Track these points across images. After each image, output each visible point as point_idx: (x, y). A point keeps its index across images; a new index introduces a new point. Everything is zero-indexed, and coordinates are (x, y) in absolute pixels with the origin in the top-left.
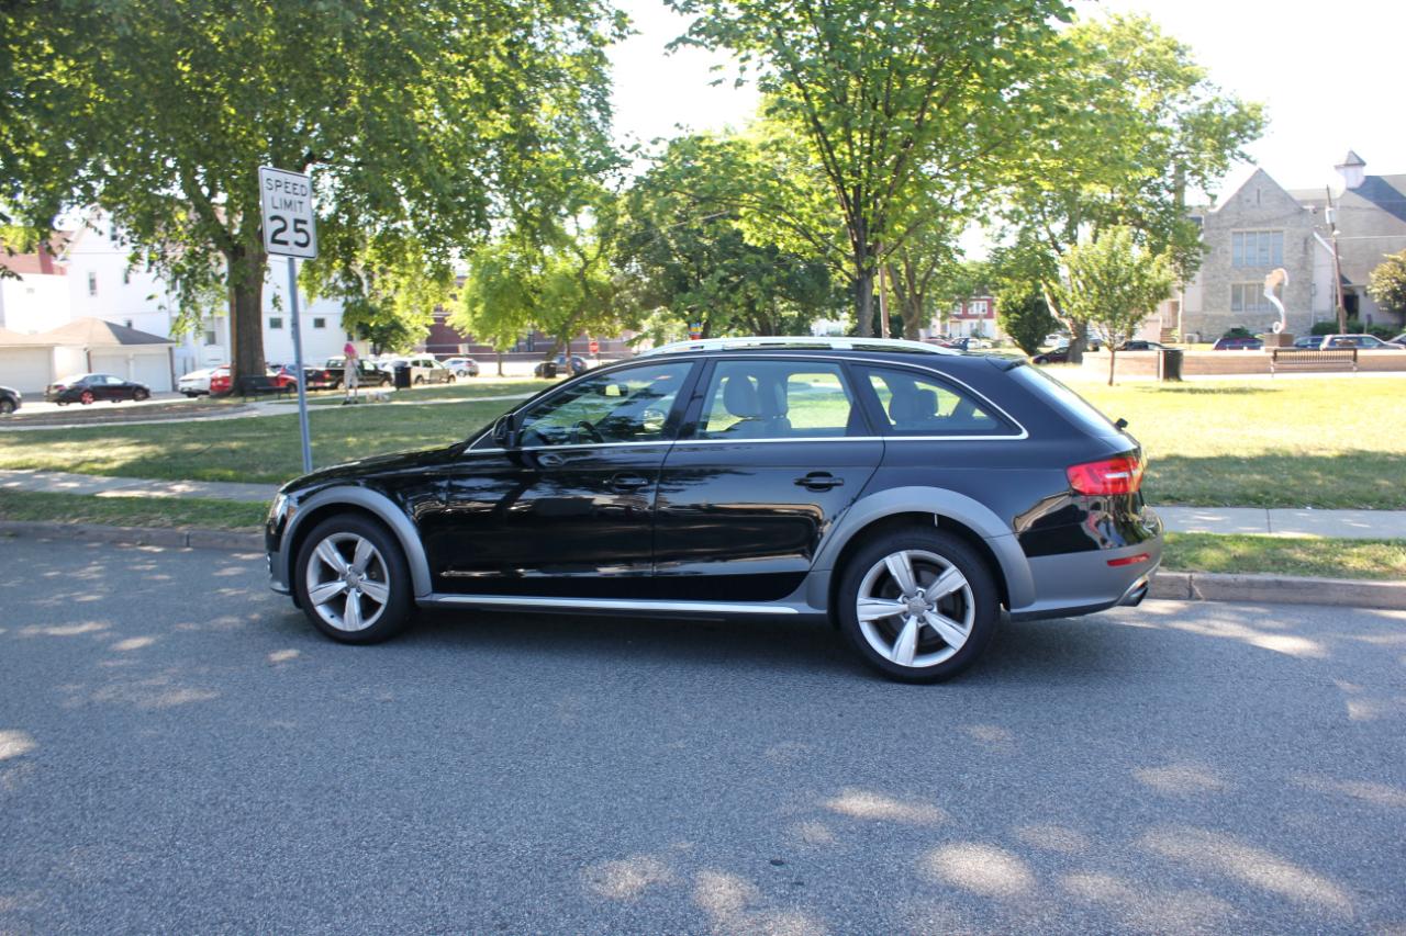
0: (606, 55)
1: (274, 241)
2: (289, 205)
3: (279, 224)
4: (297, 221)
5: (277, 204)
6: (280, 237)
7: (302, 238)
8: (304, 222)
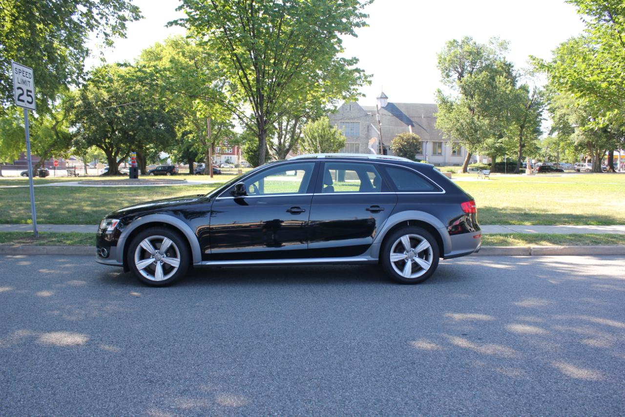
0: (126, 26)
1: (19, 100)
2: (24, 82)
3: (20, 92)
4: (28, 91)
5: (20, 82)
6: (21, 98)
7: (30, 99)
8: (31, 92)
